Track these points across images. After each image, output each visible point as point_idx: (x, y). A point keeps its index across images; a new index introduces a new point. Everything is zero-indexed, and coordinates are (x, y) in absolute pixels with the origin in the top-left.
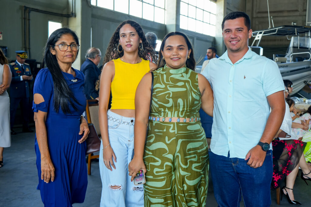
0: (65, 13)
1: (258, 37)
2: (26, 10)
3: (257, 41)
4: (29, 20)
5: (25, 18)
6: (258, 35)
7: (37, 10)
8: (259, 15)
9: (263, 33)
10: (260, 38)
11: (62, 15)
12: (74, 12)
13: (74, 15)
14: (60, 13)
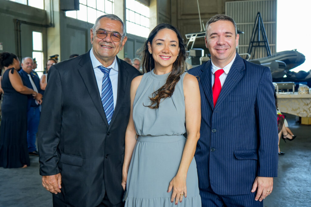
0: (44, 23)
1: (192, 39)
2: (18, 23)
3: (192, 42)
4: (20, 31)
5: (17, 30)
6: (192, 37)
7: (25, 23)
8: (184, 17)
9: (196, 35)
10: (194, 40)
11: (42, 26)
12: (52, 23)
13: (52, 25)
14: (40, 24)
